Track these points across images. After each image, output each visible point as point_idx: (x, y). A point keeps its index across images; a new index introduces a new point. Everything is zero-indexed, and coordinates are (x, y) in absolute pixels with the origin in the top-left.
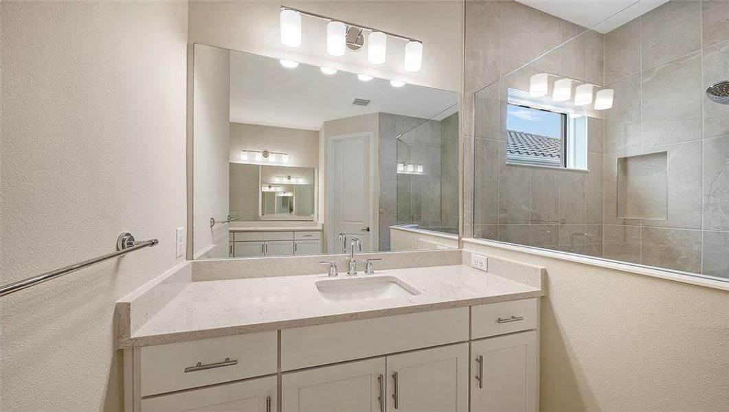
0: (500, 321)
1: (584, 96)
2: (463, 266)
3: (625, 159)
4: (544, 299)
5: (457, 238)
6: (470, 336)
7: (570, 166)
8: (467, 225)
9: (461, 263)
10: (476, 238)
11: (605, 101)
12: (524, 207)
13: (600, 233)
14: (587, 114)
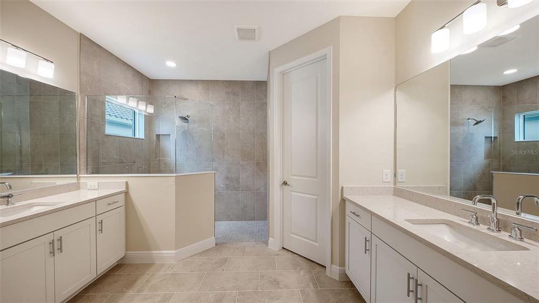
0: (109, 204)
1: (142, 106)
2: (81, 191)
3: (159, 135)
4: (127, 193)
5: (76, 176)
6: (96, 213)
7: (137, 136)
8: (82, 167)
9: (79, 189)
10: (89, 174)
11: (151, 110)
12: (115, 156)
13: (150, 166)
14: (144, 113)
